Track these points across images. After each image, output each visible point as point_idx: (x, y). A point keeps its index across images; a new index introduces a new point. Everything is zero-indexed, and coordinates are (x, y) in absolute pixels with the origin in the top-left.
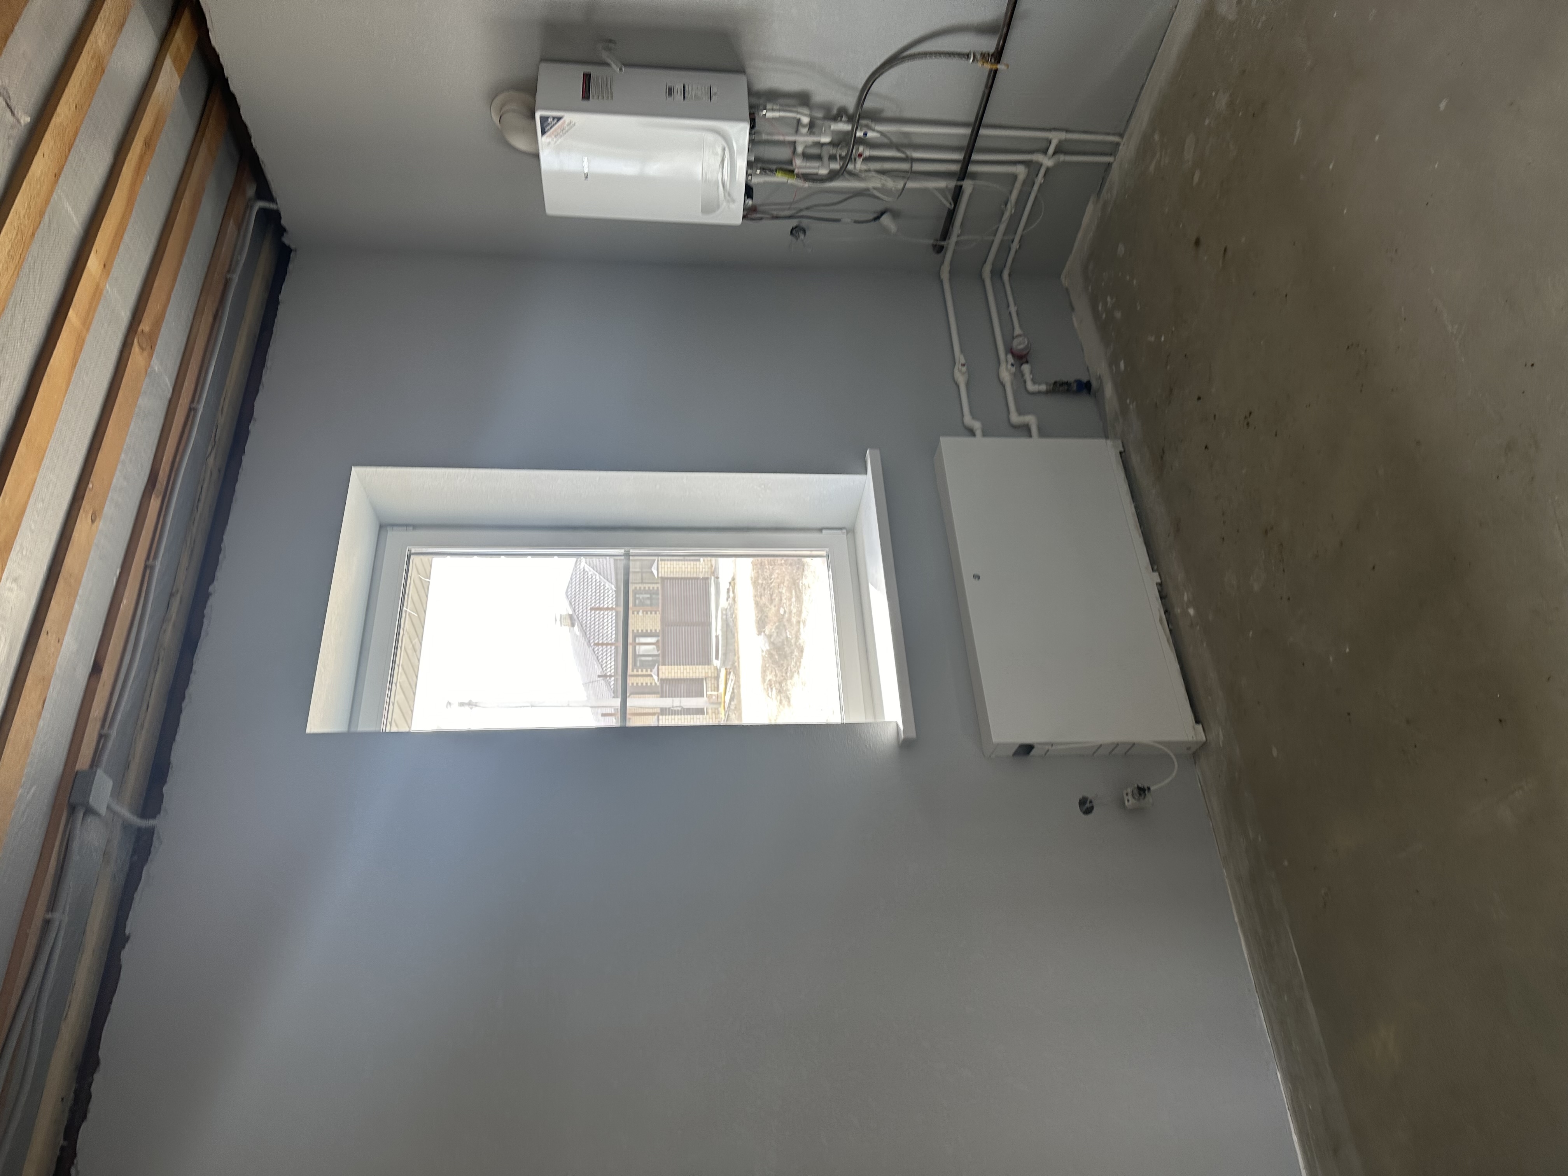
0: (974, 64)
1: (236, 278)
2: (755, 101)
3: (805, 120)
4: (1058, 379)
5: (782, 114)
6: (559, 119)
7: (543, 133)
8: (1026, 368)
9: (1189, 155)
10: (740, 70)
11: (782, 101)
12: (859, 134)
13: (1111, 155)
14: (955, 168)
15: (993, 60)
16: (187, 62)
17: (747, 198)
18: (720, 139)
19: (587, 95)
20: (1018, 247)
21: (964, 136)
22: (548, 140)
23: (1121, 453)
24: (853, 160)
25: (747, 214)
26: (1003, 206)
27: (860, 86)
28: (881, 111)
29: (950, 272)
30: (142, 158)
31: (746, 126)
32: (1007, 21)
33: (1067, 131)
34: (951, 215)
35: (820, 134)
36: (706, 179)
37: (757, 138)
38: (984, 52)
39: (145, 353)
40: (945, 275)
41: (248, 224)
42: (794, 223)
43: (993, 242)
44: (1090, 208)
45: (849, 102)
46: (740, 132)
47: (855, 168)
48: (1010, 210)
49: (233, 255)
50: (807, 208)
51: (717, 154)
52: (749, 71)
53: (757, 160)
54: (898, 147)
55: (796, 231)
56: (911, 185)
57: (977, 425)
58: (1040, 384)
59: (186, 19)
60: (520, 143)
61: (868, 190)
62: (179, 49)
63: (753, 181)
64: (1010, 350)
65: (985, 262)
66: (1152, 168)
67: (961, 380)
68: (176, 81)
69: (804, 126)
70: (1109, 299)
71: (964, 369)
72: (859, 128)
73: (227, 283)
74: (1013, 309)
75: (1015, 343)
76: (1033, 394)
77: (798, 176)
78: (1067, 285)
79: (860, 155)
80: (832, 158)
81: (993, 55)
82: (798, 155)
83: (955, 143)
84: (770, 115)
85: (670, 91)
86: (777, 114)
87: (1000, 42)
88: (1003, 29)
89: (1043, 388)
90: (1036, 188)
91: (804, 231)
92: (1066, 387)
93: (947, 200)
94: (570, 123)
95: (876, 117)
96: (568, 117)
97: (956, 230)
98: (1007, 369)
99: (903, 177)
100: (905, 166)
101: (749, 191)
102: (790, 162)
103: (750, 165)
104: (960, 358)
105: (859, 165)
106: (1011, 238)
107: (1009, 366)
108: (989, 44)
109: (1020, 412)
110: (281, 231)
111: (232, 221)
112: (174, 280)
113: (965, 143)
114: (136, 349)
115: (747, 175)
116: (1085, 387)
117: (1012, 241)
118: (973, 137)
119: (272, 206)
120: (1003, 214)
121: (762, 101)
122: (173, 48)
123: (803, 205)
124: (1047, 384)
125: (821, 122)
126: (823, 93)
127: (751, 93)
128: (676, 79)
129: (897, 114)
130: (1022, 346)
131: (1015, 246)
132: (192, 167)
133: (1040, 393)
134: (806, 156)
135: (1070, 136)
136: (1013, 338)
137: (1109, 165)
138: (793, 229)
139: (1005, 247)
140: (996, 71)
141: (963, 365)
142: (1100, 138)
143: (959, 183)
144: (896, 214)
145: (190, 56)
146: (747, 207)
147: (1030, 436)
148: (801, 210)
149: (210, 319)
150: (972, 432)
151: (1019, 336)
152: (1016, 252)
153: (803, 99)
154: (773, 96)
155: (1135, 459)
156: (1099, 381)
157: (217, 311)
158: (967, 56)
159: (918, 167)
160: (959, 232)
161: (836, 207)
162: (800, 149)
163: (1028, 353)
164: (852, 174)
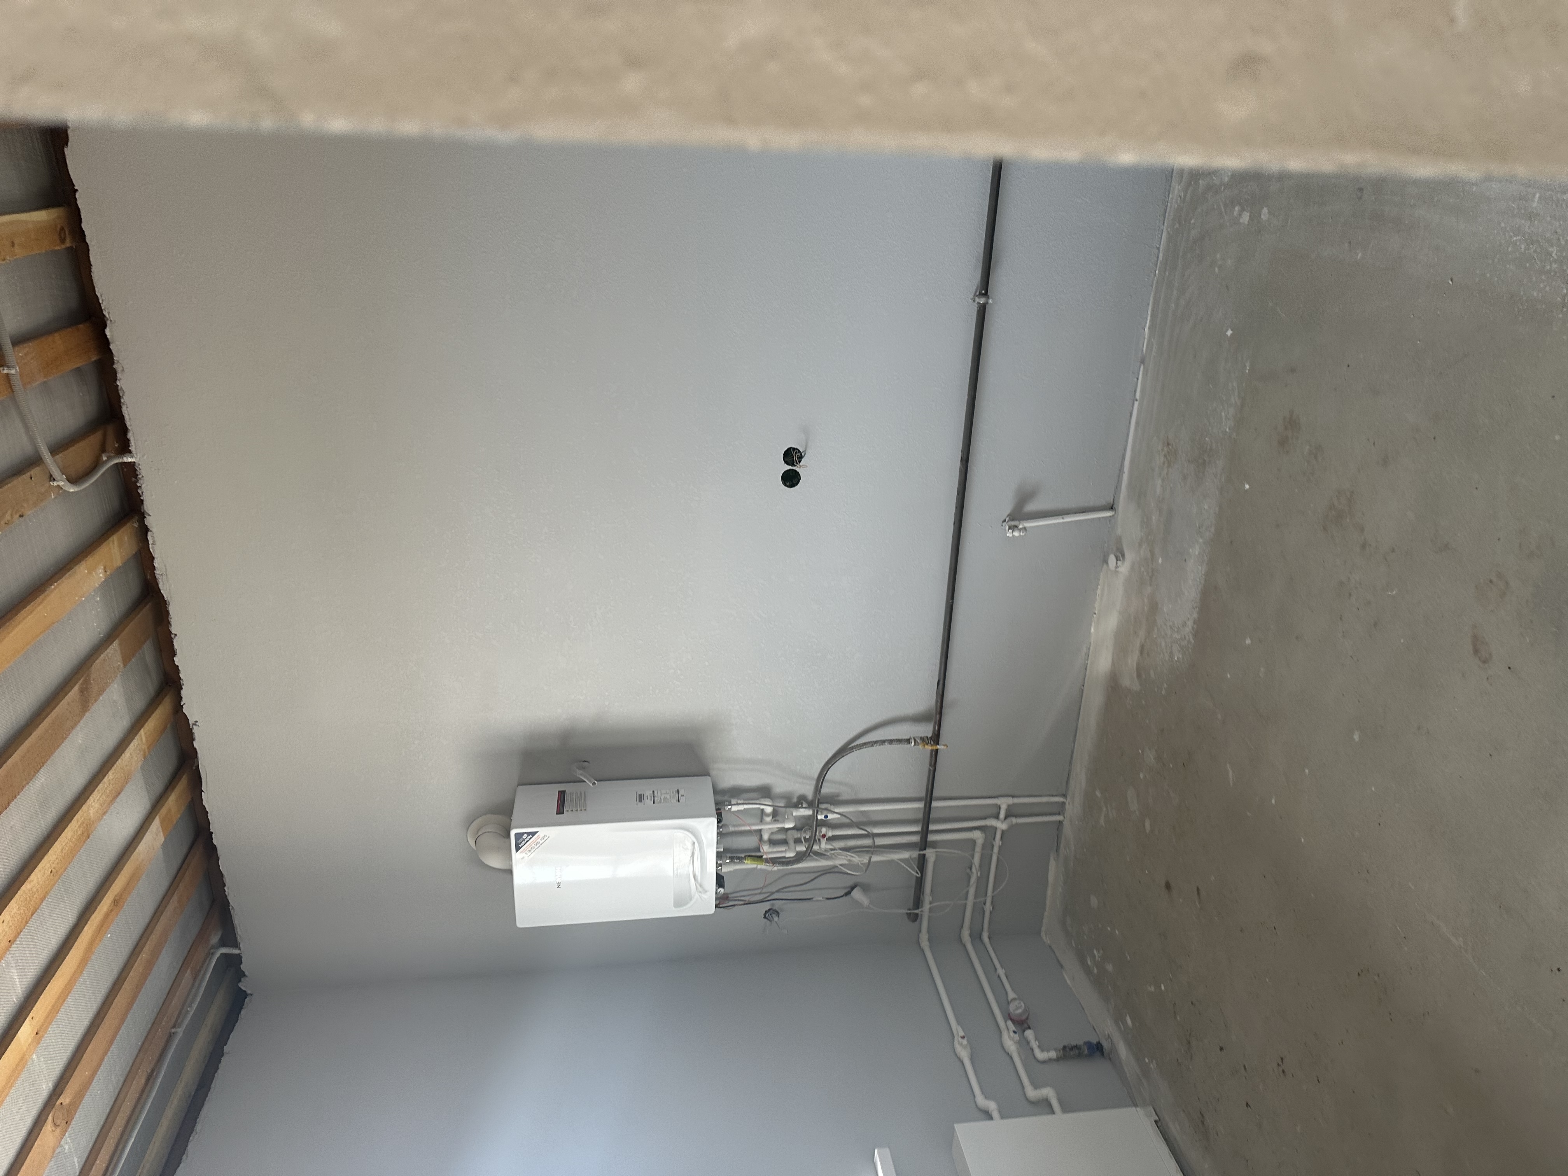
0: (916, 746)
1: (180, 1031)
2: (720, 798)
3: (769, 810)
4: (1066, 1044)
5: (746, 806)
6: (534, 834)
7: (518, 849)
8: (1029, 1034)
9: (1134, 806)
10: (706, 774)
11: (745, 796)
12: (820, 817)
13: (1059, 814)
14: (916, 839)
15: (932, 743)
16: (175, 822)
17: (719, 888)
18: (690, 835)
19: (561, 811)
20: (991, 908)
21: (919, 809)
22: (523, 855)
23: (1156, 1122)
24: (818, 841)
25: (719, 903)
26: (968, 870)
27: (816, 775)
28: (838, 795)
29: (929, 940)
30: (107, 916)
31: (714, 820)
32: (938, 710)
33: (1013, 797)
34: (920, 883)
35: (783, 822)
36: (677, 875)
37: (724, 830)
38: (923, 736)
39: (58, 1130)
40: (925, 944)
41: (205, 974)
42: (767, 906)
43: (965, 905)
44: (1052, 864)
45: (808, 790)
46: (708, 827)
47: (820, 848)
48: (975, 873)
49: (183, 1006)
50: (778, 891)
51: (687, 849)
52: (713, 773)
53: (726, 850)
54: (858, 825)
55: (770, 914)
56: (875, 858)
57: (992, 1106)
58: (1048, 1051)
59: (183, 783)
60: (494, 861)
61: (836, 867)
62: (170, 810)
63: (723, 871)
64: (1009, 1017)
65: (962, 926)
66: (1102, 822)
67: (964, 1055)
68: (161, 838)
69: (768, 815)
70: (1095, 952)
71: (965, 1042)
72: (820, 813)
73: (170, 1037)
74: (1001, 972)
75: (1012, 1007)
76: (1044, 1062)
77: (767, 861)
78: (1049, 942)
79: (824, 836)
80: (798, 841)
81: (931, 738)
82: (765, 842)
83: (911, 816)
84: (735, 808)
85: (641, 798)
86: (741, 807)
87: (935, 727)
88: (936, 716)
89: (1053, 1054)
90: (996, 850)
91: (777, 913)
92: (1077, 1052)
93: (913, 870)
94: (545, 836)
95: (834, 800)
96: (542, 831)
97: (927, 898)
98: (1009, 1036)
99: (868, 852)
100: (867, 842)
101: (720, 880)
102: (758, 849)
103: (719, 855)
104: (958, 1031)
105: (824, 845)
106: (982, 899)
107: (1012, 1034)
108: (927, 730)
109: (1036, 1087)
110: (241, 975)
111: (189, 971)
112: (111, 1043)
113: (920, 816)
114: (48, 1126)
115: (718, 865)
116: (1096, 1050)
117: (985, 904)
118: (927, 809)
119: (235, 951)
120: (969, 878)
121: (726, 798)
122: (164, 811)
123: (774, 888)
124: (1056, 1050)
125: (784, 809)
126: (781, 786)
127: (716, 792)
128: (646, 787)
129: (853, 797)
130: (1020, 1011)
131: (988, 907)
132: (158, 921)
133: (1051, 1060)
134: (772, 842)
135: (1017, 800)
136: (1008, 1003)
137: (1060, 822)
138: (766, 912)
139: (979, 909)
140: (937, 750)
141: (963, 1037)
142: (1044, 799)
143: (922, 852)
144: (866, 888)
145: (179, 816)
146: (719, 896)
147: (1053, 1112)
148: (772, 893)
149: (143, 1081)
150: (988, 1116)
151: (1014, 999)
152: (991, 912)
153: (765, 792)
154: (737, 792)
155: (1174, 1129)
156: (1110, 1040)
157: (153, 1071)
158: (909, 741)
159: (879, 841)
160: (931, 899)
161: (804, 887)
162: (766, 837)
163: (1027, 1018)
164: (818, 854)
